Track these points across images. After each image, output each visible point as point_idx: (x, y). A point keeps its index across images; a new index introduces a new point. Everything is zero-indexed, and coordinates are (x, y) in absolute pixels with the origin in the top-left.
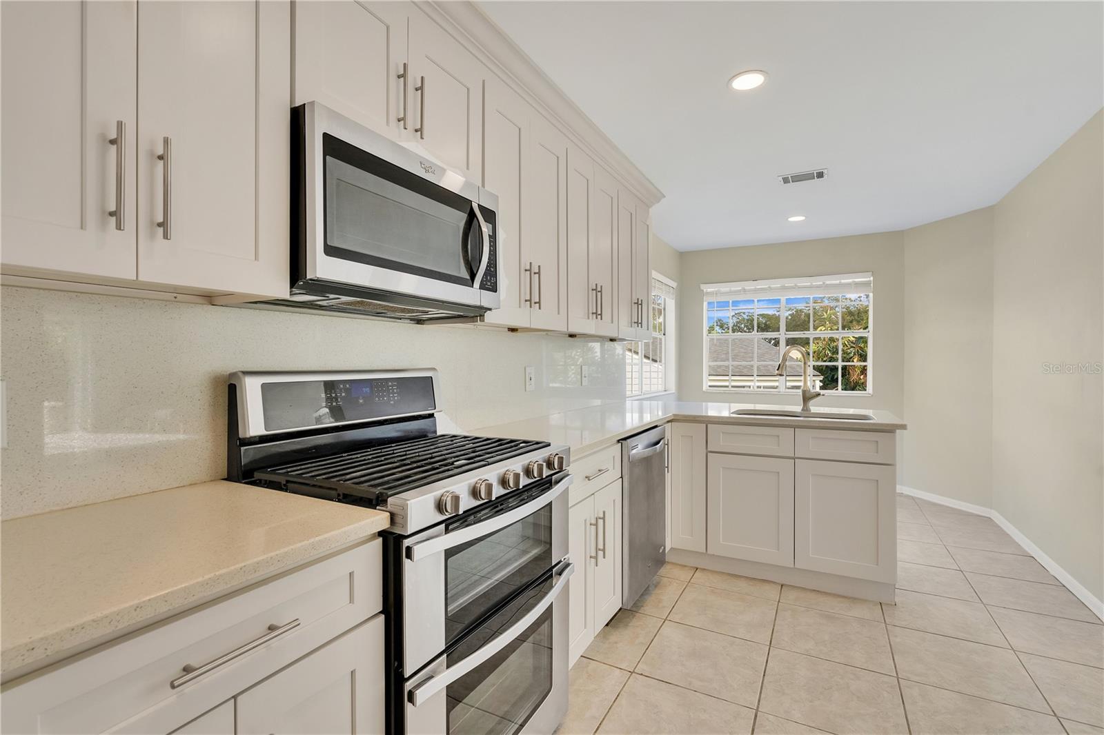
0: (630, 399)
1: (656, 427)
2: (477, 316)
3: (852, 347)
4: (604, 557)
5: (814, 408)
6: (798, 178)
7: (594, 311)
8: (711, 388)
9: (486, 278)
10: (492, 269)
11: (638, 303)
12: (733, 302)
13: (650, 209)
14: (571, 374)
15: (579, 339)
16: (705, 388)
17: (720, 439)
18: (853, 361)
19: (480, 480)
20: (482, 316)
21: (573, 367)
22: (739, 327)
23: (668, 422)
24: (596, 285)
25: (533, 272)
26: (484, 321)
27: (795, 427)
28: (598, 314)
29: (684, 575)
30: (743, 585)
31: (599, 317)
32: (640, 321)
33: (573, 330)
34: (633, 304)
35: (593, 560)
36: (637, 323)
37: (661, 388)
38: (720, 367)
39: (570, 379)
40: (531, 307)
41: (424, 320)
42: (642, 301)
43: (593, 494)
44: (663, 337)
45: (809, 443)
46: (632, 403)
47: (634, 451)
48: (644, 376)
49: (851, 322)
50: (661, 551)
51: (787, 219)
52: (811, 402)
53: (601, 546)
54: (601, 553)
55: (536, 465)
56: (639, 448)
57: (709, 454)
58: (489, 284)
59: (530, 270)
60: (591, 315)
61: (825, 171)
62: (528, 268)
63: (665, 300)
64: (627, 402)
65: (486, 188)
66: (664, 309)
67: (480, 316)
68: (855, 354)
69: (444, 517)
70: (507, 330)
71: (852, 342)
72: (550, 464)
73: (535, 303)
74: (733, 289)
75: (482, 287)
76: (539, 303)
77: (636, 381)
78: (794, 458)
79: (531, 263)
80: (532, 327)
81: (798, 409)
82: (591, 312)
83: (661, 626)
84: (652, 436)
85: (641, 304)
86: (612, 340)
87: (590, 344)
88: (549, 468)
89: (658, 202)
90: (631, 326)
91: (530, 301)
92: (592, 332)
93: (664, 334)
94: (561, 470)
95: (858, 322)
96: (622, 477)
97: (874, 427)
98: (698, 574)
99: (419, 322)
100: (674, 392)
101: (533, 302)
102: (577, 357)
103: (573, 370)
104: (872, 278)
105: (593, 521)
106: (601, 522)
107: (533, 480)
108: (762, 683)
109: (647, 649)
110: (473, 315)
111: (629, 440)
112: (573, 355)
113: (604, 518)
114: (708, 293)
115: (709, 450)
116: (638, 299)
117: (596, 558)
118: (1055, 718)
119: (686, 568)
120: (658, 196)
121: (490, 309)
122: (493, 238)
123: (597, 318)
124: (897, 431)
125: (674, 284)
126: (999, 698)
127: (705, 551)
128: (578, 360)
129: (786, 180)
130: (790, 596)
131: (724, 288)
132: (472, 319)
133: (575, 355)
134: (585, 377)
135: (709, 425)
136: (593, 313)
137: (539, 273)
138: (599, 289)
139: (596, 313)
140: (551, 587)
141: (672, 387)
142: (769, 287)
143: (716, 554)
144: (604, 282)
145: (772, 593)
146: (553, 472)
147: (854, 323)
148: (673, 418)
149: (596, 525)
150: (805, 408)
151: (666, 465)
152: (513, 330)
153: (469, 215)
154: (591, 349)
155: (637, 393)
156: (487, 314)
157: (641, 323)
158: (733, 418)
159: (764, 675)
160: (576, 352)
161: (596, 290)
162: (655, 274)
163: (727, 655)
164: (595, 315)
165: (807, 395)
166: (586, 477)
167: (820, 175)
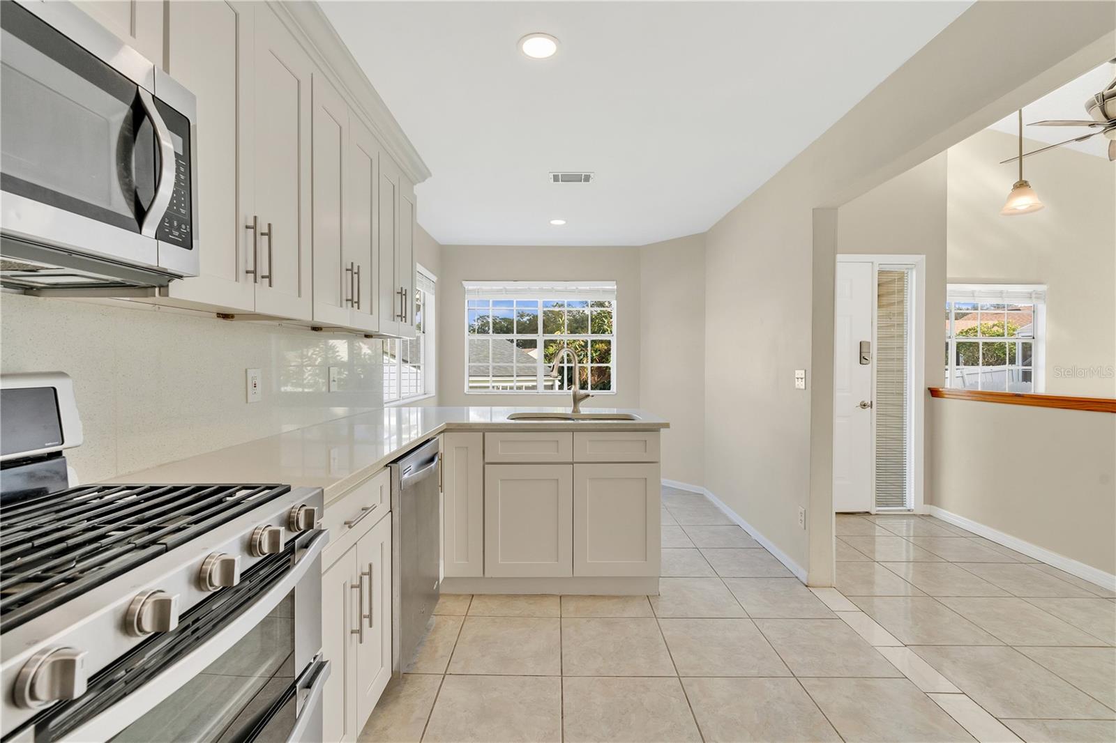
0: (388, 405)
1: (428, 441)
2: (155, 287)
3: (582, 350)
4: (371, 626)
5: (584, 409)
6: (569, 178)
7: (350, 298)
8: (472, 390)
9: (171, 223)
10: (183, 211)
11: (403, 294)
12: (493, 302)
13: (415, 187)
14: (307, 375)
15: (325, 333)
16: (466, 389)
17: (498, 448)
18: (583, 363)
19: (142, 594)
20: (164, 288)
21: (309, 368)
22: (484, 329)
23: (441, 432)
24: (352, 263)
25: (260, 232)
26: (167, 295)
27: (573, 431)
28: (354, 302)
29: (459, 607)
30: (522, 604)
31: (356, 305)
32: (404, 315)
33: (320, 319)
34: (396, 294)
35: (356, 636)
36: (401, 316)
37: (421, 391)
38: (478, 367)
39: (305, 382)
40: (255, 282)
41: (39, 289)
42: (406, 290)
43: (356, 544)
44: (421, 335)
45: (588, 447)
46: (389, 410)
47: (406, 476)
48: (403, 378)
49: (577, 328)
50: (435, 588)
51: (549, 221)
52: (582, 403)
53: (366, 612)
54: (366, 621)
55: (266, 534)
56: (410, 471)
57: (486, 465)
58: (177, 234)
59: (254, 228)
60: (344, 302)
61: (592, 175)
62: (251, 223)
63: (424, 294)
64: (385, 409)
65: (171, 75)
66: (424, 305)
67: (160, 287)
68: (584, 356)
69: (27, 715)
70: (215, 315)
71: (582, 346)
72: (290, 523)
73: (263, 277)
74: (494, 288)
75: (161, 235)
76: (269, 277)
77: (394, 383)
78: (572, 463)
79: (255, 217)
80: (258, 311)
81: (568, 410)
82: (344, 298)
83: (441, 686)
84: (424, 453)
85: (405, 295)
86: (367, 336)
87: (331, 342)
88: (290, 530)
89: (424, 181)
90: (394, 320)
91: (255, 272)
92: (346, 323)
93: (424, 332)
94: (310, 525)
95: (582, 328)
96: (391, 511)
97: (641, 427)
98: (475, 602)
99: (28, 290)
100: (434, 395)
101: (260, 274)
102: (314, 356)
103: (310, 371)
104: (615, 287)
105: (356, 582)
106: (366, 578)
107: (259, 559)
108: (562, 730)
109: (427, 725)
110: (143, 284)
111: (400, 463)
112: (310, 354)
113: (370, 574)
114: (470, 291)
115: (486, 461)
116: (402, 288)
117: (360, 632)
118: (795, 678)
119: (461, 598)
120: (423, 174)
121: (180, 277)
122: (185, 160)
123: (352, 306)
124: (662, 430)
125: (434, 278)
126: (754, 672)
127: (482, 575)
128: (316, 360)
129: (556, 178)
130: (571, 606)
131: (486, 286)
132: (146, 290)
133: (312, 354)
134: (334, 381)
135: (486, 434)
136: (347, 300)
137: (269, 234)
138: (355, 270)
139: (352, 300)
140: (295, 721)
141: (432, 390)
142: (529, 289)
143: (493, 576)
144: (362, 262)
145: (552, 607)
146: (296, 534)
147: (580, 329)
148: (445, 428)
149: (360, 586)
150: (576, 410)
151: (440, 484)
152: (226, 316)
153: (132, 107)
154: (333, 348)
155: (394, 397)
156: (174, 285)
157: (405, 317)
158: (511, 424)
159: (562, 718)
160: (314, 352)
161: (352, 270)
162: (419, 268)
163: (520, 703)
164: (350, 303)
165: (577, 397)
166: (345, 523)
167: (587, 178)
